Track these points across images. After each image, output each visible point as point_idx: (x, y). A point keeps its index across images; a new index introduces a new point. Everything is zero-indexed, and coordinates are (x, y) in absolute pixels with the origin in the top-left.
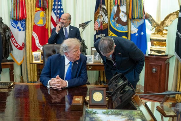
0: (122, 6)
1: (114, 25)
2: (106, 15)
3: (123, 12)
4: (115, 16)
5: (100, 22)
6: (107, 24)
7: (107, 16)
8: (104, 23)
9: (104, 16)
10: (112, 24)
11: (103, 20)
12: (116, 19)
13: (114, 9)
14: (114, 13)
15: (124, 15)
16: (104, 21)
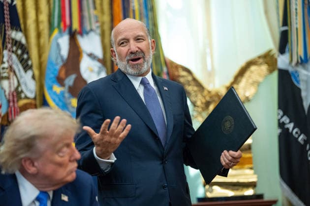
0: (87, 33)
1: (61, 104)
2: (27, 67)
3: (91, 55)
4: (63, 72)
5: (7, 93)
6: (33, 102)
7: (30, 73)
8: (20, 98)
9: (19, 70)
10: (54, 100)
11: (17, 88)
12: (70, 81)
13: (58, 45)
14: (59, 60)
15: (96, 69)
16: (22, 91)
